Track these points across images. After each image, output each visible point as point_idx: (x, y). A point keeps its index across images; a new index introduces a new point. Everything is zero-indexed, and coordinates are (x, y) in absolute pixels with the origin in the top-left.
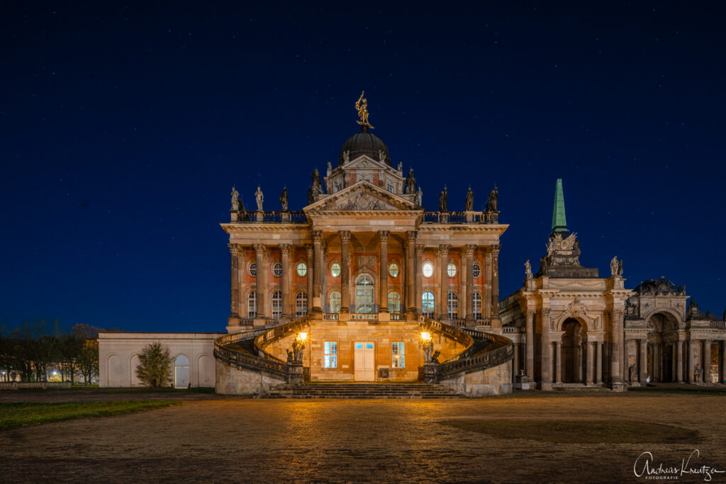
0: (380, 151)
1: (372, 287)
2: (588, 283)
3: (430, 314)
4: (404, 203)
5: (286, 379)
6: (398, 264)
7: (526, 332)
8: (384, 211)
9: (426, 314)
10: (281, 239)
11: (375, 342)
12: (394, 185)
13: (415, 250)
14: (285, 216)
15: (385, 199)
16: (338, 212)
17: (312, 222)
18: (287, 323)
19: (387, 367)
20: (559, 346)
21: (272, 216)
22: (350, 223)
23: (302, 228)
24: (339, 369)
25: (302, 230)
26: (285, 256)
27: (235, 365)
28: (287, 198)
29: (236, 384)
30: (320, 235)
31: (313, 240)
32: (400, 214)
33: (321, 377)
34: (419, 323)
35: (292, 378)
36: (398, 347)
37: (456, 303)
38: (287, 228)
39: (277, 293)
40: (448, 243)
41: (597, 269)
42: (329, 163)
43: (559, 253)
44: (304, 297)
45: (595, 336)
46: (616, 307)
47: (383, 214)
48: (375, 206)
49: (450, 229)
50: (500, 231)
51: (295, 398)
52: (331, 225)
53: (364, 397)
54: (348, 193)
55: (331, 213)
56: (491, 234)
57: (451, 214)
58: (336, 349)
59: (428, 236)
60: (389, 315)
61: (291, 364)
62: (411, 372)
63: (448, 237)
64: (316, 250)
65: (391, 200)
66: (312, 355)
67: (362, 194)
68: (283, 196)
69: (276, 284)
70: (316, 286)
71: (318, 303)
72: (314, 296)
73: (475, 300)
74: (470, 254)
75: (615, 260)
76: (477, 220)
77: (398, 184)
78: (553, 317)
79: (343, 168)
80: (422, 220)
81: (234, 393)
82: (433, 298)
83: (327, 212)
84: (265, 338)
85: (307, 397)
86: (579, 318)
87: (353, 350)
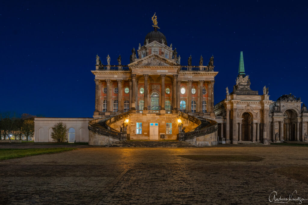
0: (162, 39)
1: (158, 98)
2: (254, 97)
3: (184, 110)
4: (172, 63)
5: (119, 139)
6: (170, 88)
7: (226, 118)
8: (163, 66)
9: (182, 110)
10: (118, 77)
11: (159, 123)
12: (169, 53)
13: (177, 82)
14: (120, 67)
15: (164, 61)
16: (143, 66)
17: (132, 70)
18: (120, 114)
19: (164, 134)
20: (241, 125)
21: (114, 67)
22: (149, 71)
23: (127, 73)
24: (143, 134)
26: (120, 85)
27: (98, 133)
28: (121, 59)
29: (98, 141)
30: (135, 76)
31: (132, 79)
32: (170, 67)
33: (135, 138)
34: (178, 115)
35: (122, 138)
36: (169, 125)
37: (196, 105)
38: (121, 73)
39: (115, 101)
40: (192, 79)
41: (257, 91)
42: (140, 44)
43: (241, 84)
44: (128, 103)
45: (256, 120)
46: (265, 108)
47: (163, 67)
48: (159, 64)
49: (192, 73)
50: (214, 75)
51: (123, 147)
52: (140, 72)
53: (152, 147)
54: (147, 58)
55: (140, 67)
56: (211, 76)
57: (193, 67)
58: (141, 125)
59: (183, 77)
60: (165, 111)
61: (122, 133)
62: (174, 136)
63: (192, 77)
64: (133, 83)
65: (167, 61)
66: (131, 128)
67: (154, 59)
68: (119, 58)
69: (115, 97)
70: (133, 98)
71: (134, 105)
72: (132, 102)
73: (204, 104)
74: (202, 84)
75: (265, 88)
76: (205, 69)
77: (170, 53)
78: (238, 112)
79: (146, 46)
80: (180, 70)
81: (97, 145)
82: (185, 103)
83: (138, 66)
84: (110, 121)
85: (128, 147)
86: (250, 112)
87: (149, 126)
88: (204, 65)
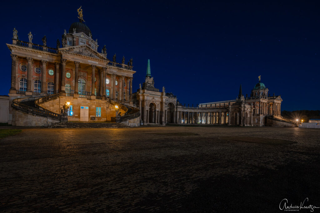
1: (85, 84)
2: (157, 93)
4: (102, 57)
5: (60, 120)
6: (96, 77)
7: (139, 106)
8: (94, 58)
10: (42, 58)
11: (89, 107)
12: (94, 47)
14: (45, 48)
15: (95, 53)
16: (75, 54)
17: (62, 55)
18: (44, 95)
19: (94, 116)
20: (148, 111)
21: (37, 46)
22: (80, 59)
23: (54, 55)
24: (74, 116)
25: (54, 57)
26: (44, 66)
28: (46, 41)
29: (32, 122)
30: (65, 61)
31: (62, 63)
32: (101, 60)
34: (107, 101)
35: (63, 120)
38: (46, 54)
39: (37, 81)
40: (116, 73)
41: (159, 89)
42: (65, 30)
43: (149, 82)
44: (52, 85)
45: (158, 109)
46: (164, 101)
47: (94, 59)
48: (91, 55)
49: (117, 69)
50: (133, 73)
52: (71, 58)
54: (79, 47)
55: (71, 54)
56: (130, 73)
57: (117, 63)
59: (109, 70)
60: (95, 97)
61: (62, 114)
62: (104, 118)
63: (116, 72)
64: (63, 67)
65: (97, 55)
67: (85, 49)
68: (44, 39)
69: (37, 77)
70: (63, 81)
71: (63, 89)
72: (61, 86)
74: (123, 79)
75: (163, 87)
76: (126, 67)
77: (96, 47)
78: (147, 102)
79: (73, 34)
80: (109, 64)
82: (109, 92)
84: (38, 101)
86: (154, 103)
87: (80, 109)
88: (125, 64)
